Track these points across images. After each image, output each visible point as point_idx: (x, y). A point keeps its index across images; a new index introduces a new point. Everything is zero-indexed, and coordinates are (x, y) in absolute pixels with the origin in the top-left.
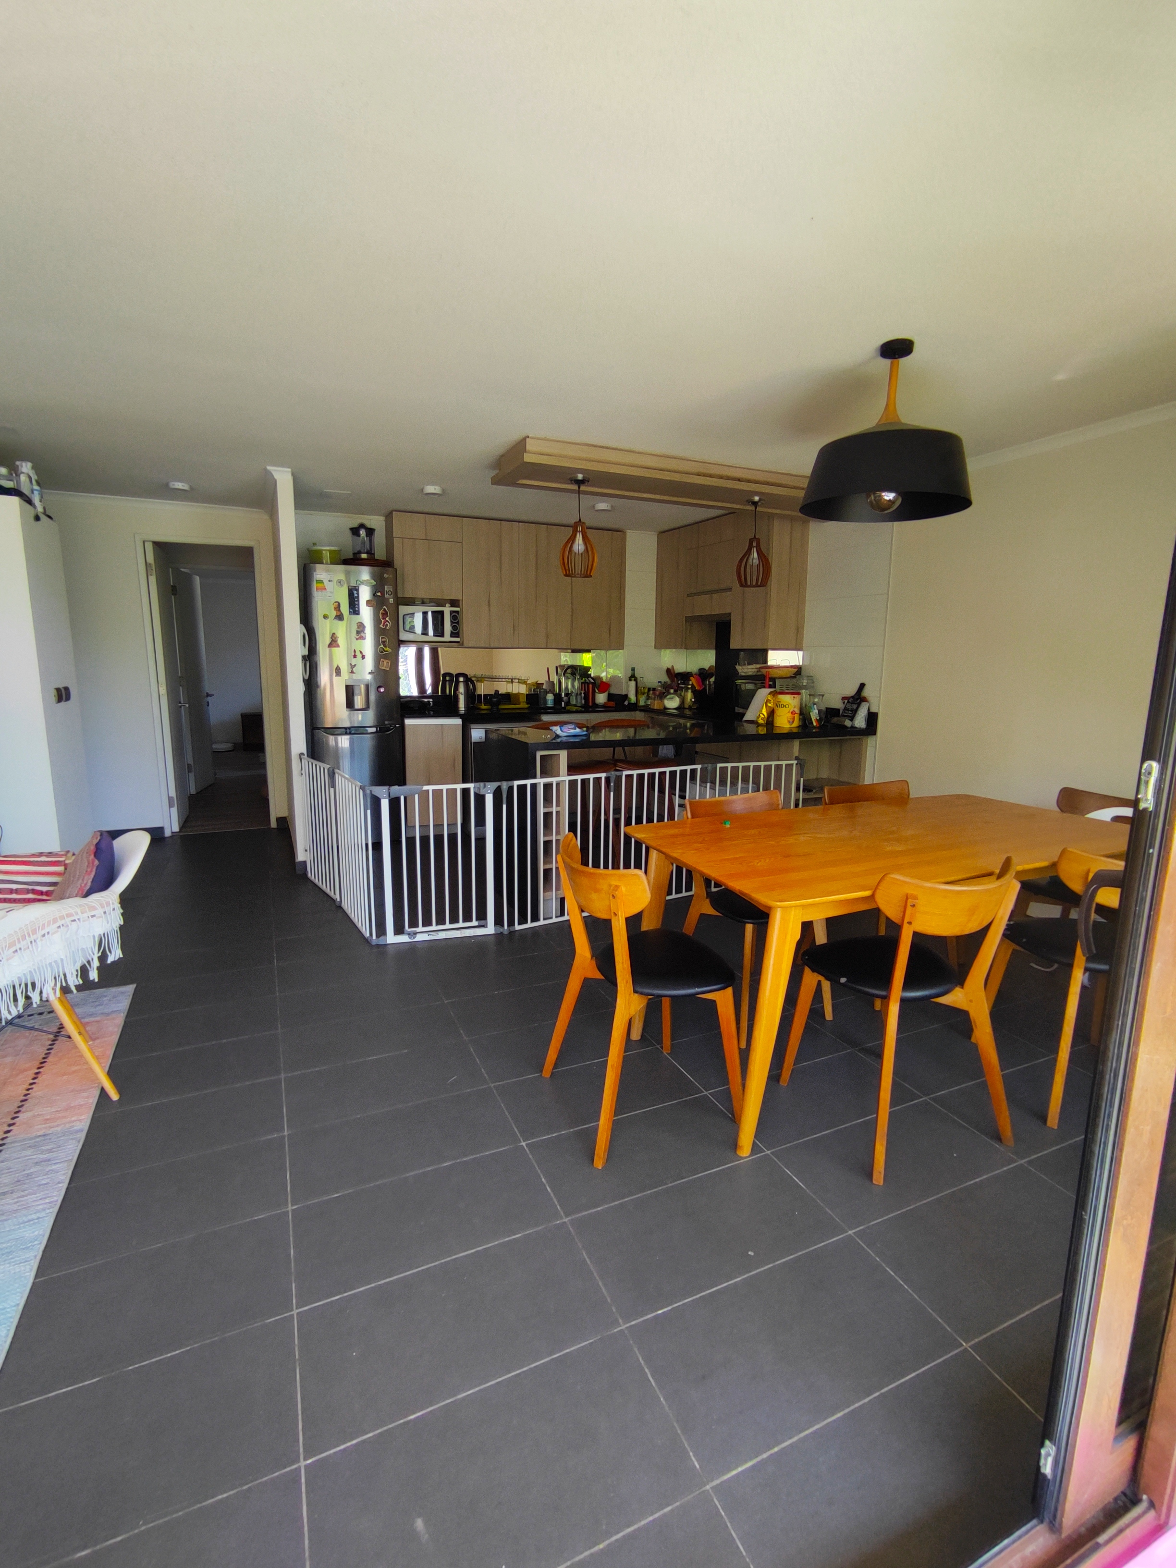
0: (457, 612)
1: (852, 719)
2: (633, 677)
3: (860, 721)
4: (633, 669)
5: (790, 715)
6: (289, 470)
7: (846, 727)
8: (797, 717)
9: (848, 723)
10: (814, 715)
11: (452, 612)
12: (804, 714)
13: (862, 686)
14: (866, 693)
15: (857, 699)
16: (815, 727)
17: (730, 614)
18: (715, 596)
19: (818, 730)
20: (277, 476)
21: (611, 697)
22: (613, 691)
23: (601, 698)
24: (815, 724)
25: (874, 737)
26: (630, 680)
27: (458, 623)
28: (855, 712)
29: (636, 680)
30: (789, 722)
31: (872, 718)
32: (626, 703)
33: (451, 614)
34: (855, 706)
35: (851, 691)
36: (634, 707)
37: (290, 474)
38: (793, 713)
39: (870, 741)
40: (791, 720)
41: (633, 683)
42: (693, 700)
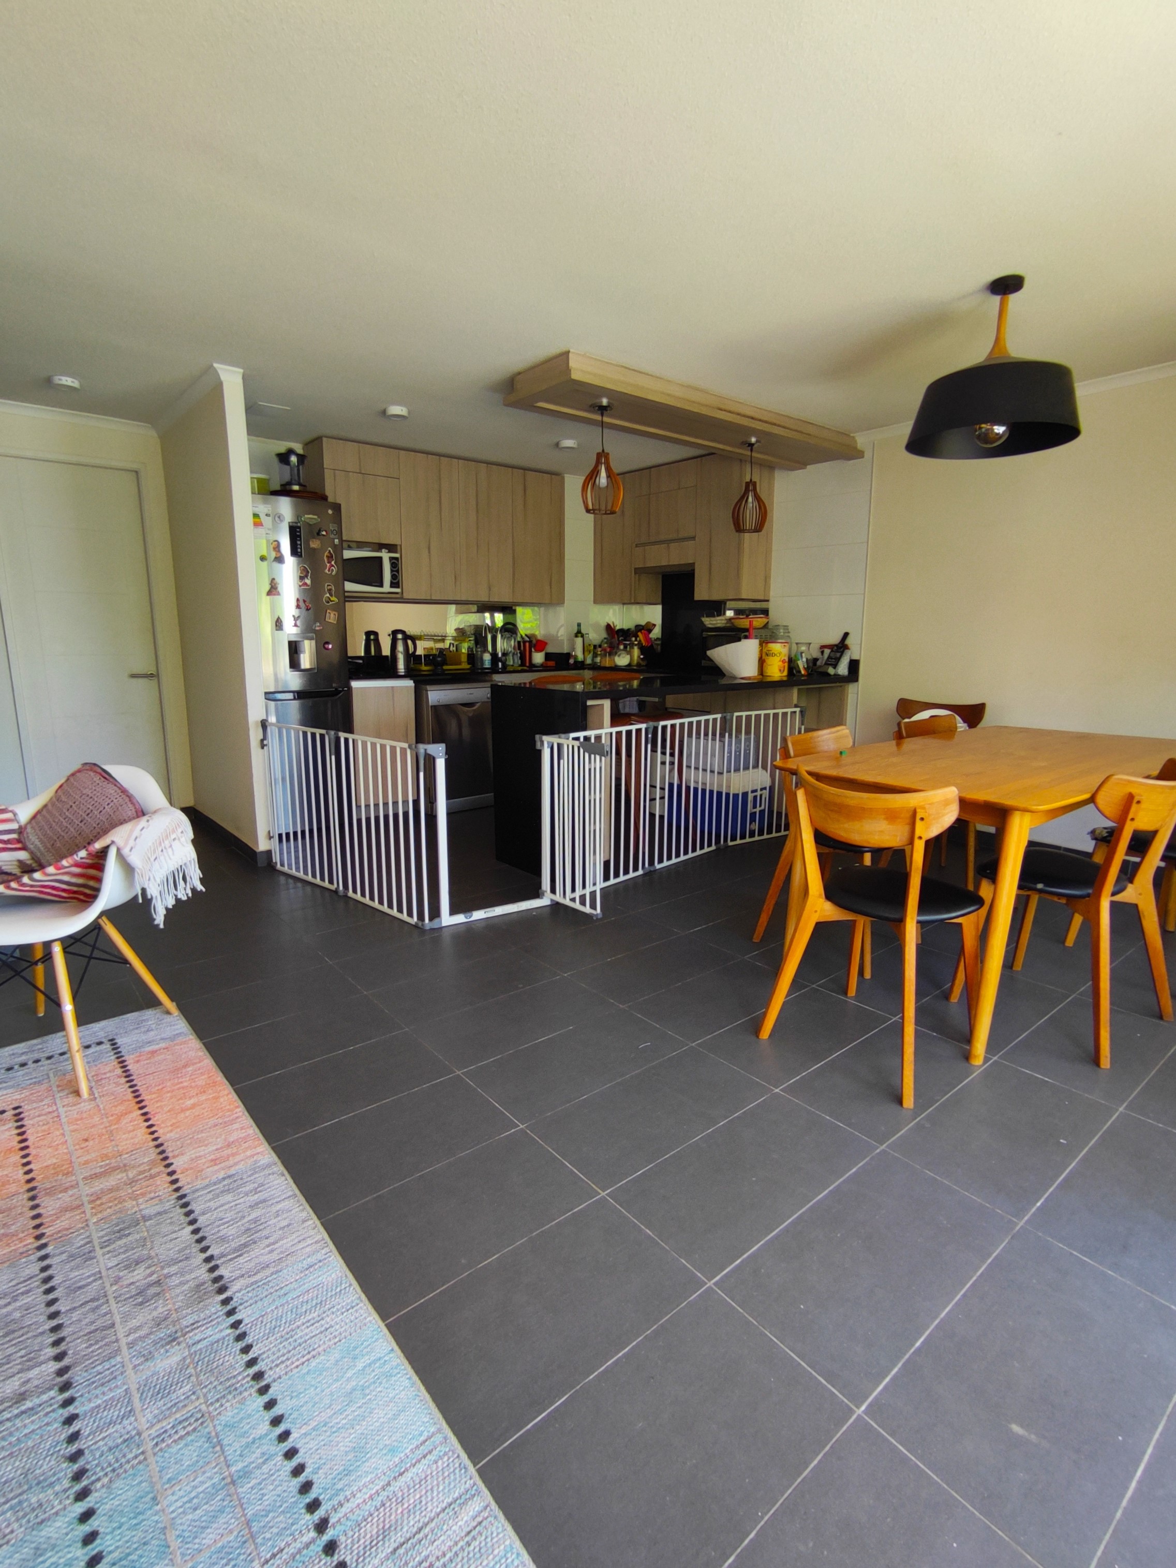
0: (396, 559)
1: (835, 666)
2: (579, 633)
3: (843, 669)
4: (579, 625)
5: (781, 663)
6: (241, 371)
7: (829, 675)
8: (786, 665)
9: (831, 671)
10: (801, 664)
11: (391, 559)
12: (791, 663)
13: (846, 635)
14: (848, 641)
15: (841, 648)
16: (803, 676)
17: (694, 563)
18: (672, 545)
19: (805, 678)
20: (224, 377)
21: (548, 656)
22: (550, 649)
23: (538, 658)
24: (803, 672)
25: (856, 684)
26: (576, 636)
27: (398, 571)
28: (838, 660)
29: (582, 636)
30: (780, 670)
31: (854, 665)
32: (572, 661)
33: (390, 561)
34: (838, 655)
35: (835, 639)
36: (580, 665)
37: (241, 376)
38: (783, 661)
39: (851, 688)
40: (782, 669)
41: (579, 641)
42: (642, 657)
